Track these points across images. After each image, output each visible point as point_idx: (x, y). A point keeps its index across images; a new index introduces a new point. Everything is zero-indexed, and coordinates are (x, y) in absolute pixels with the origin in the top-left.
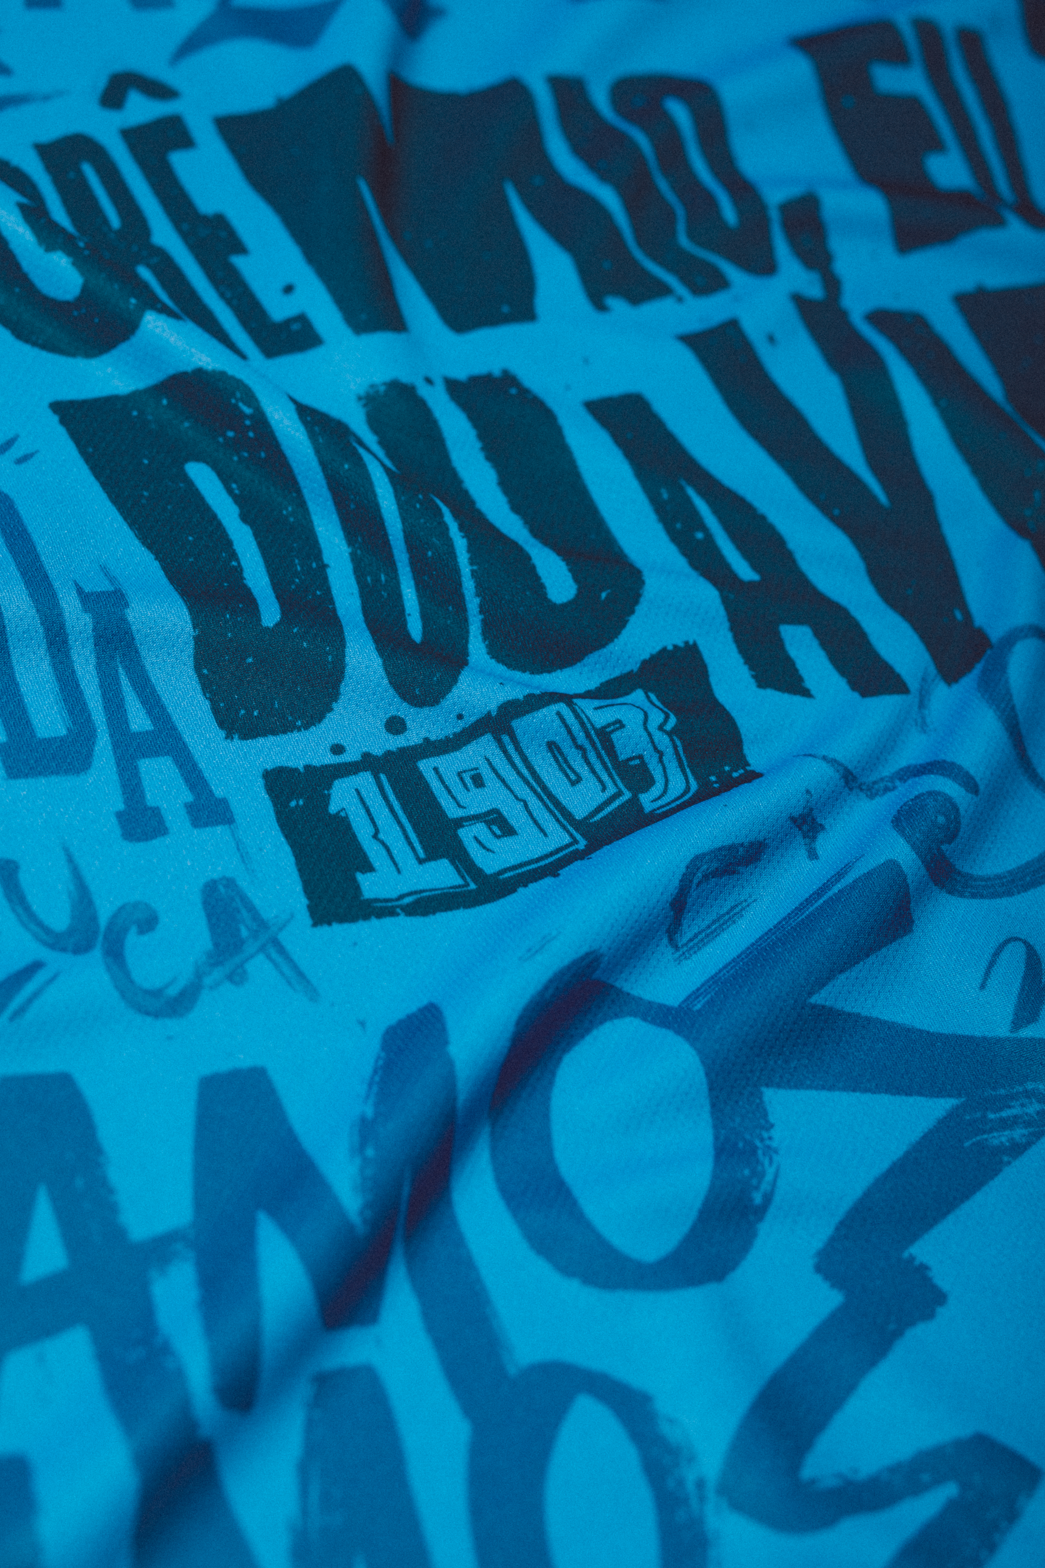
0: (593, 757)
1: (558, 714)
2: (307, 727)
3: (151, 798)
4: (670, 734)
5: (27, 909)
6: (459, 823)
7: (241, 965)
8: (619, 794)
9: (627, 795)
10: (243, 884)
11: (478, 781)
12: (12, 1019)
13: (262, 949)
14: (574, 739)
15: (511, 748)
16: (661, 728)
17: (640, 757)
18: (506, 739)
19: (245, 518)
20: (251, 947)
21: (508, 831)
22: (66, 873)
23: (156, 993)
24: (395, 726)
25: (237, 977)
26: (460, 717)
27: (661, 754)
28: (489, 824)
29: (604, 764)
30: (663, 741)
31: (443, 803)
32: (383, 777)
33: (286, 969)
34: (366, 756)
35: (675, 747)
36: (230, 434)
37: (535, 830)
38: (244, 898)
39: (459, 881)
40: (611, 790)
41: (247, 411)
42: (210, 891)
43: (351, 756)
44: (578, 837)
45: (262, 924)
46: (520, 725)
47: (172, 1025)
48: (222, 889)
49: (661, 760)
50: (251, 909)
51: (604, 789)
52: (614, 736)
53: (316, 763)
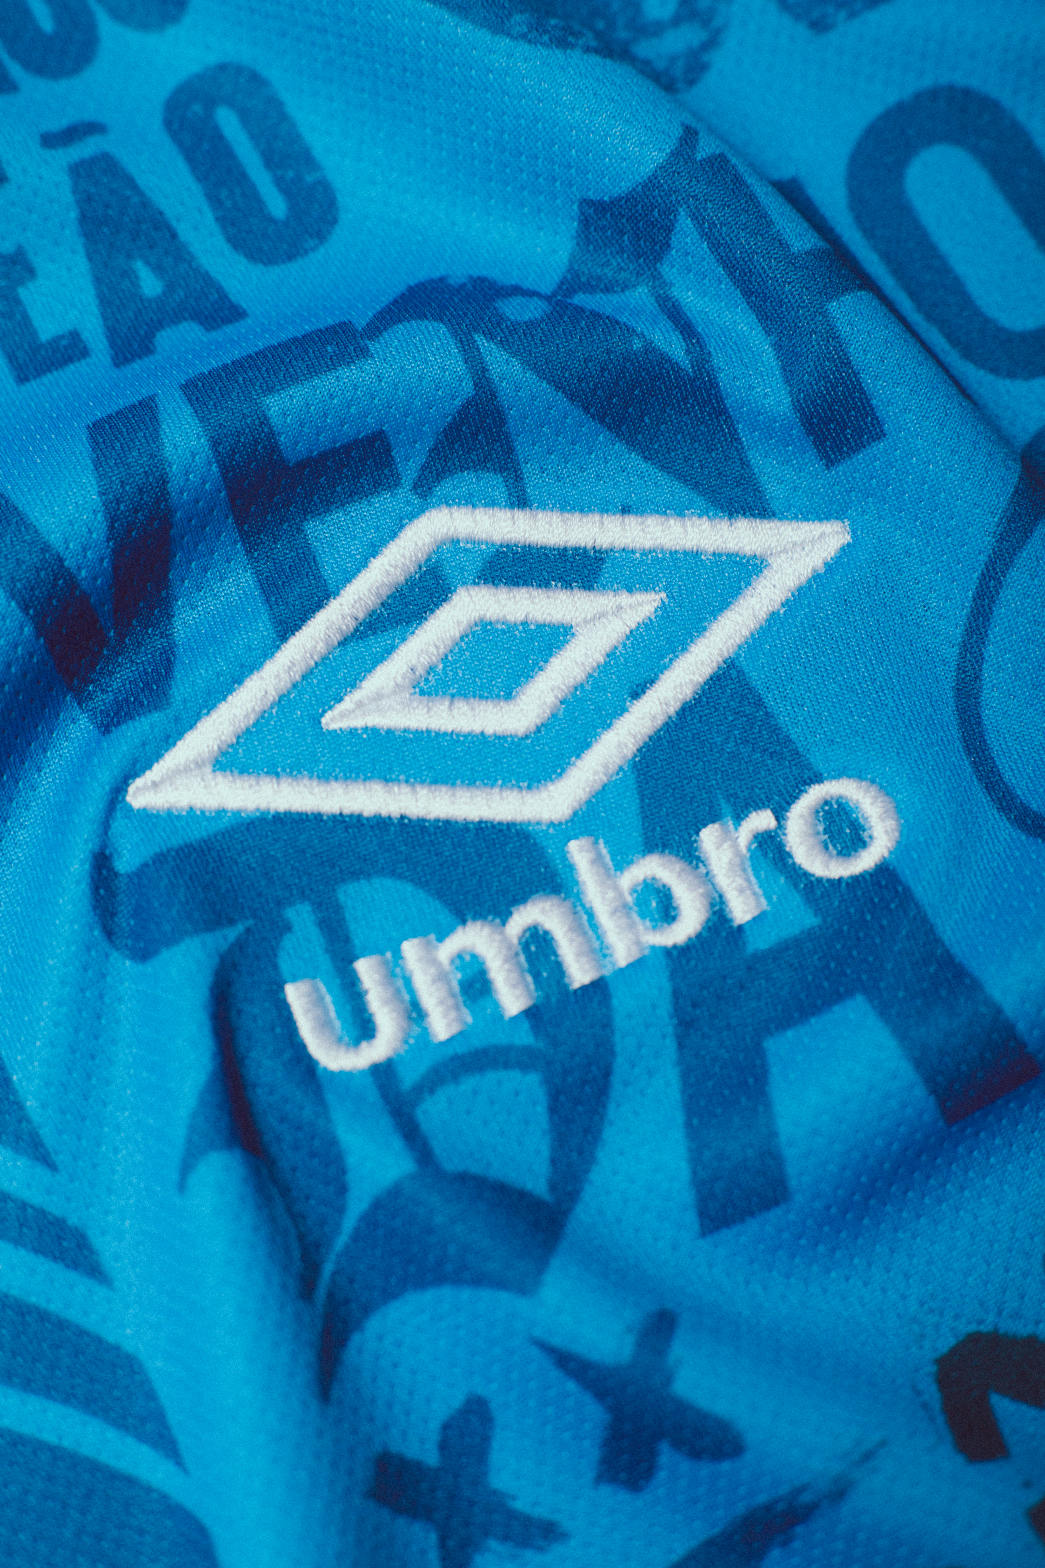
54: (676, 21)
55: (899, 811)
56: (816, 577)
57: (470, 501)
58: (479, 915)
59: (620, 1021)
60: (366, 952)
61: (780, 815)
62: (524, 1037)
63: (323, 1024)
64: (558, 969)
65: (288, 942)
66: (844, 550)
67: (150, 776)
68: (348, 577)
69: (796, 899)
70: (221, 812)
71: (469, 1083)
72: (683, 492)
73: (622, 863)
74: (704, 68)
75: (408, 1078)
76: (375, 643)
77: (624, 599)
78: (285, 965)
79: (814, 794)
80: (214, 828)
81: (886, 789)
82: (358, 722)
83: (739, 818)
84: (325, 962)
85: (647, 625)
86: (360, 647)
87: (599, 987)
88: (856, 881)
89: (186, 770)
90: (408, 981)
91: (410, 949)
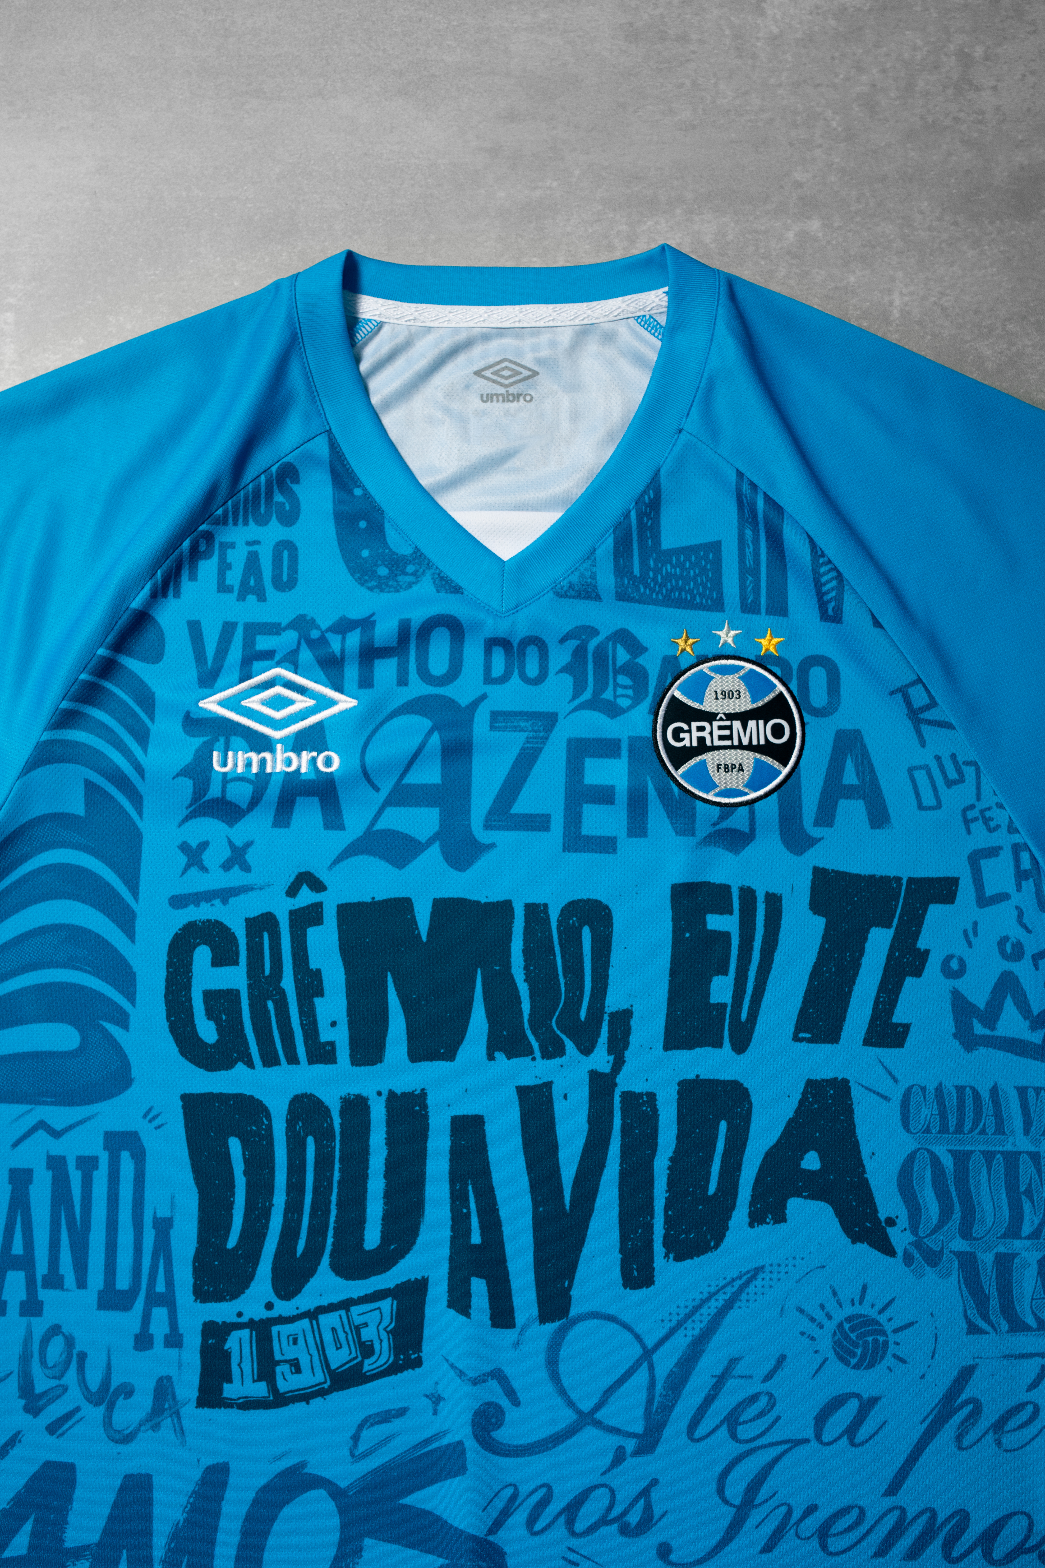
0: (350, 1337)
1: (340, 1316)
2: (231, 1300)
3: (152, 1330)
4: (388, 1333)
5: (84, 1379)
6: (278, 1363)
7: (159, 1423)
8: (356, 1358)
9: (360, 1358)
10: (175, 1379)
11: (295, 1342)
12: (58, 1437)
13: (171, 1416)
14: (344, 1328)
15: (315, 1327)
16: (385, 1329)
17: (371, 1341)
18: (314, 1322)
19: (245, 1173)
20: (167, 1413)
21: (298, 1370)
22: (105, 1359)
23: (120, 1432)
24: (269, 1306)
25: (155, 1428)
26: (297, 1308)
27: (381, 1341)
28: (291, 1365)
29: (354, 1341)
30: (384, 1336)
31: (275, 1349)
32: (254, 1333)
33: (178, 1429)
34: (251, 1320)
35: (389, 1338)
36: (254, 1128)
37: (310, 1371)
38: (173, 1389)
39: (267, 1395)
40: (353, 1355)
41: (266, 1122)
42: (160, 1380)
43: (244, 1319)
44: (328, 1381)
45: (176, 1403)
46: (322, 1318)
47: (121, 1447)
48: (165, 1381)
49: (381, 1344)
50: (174, 1395)
51: (351, 1353)
52: (362, 1330)
53: (228, 1321)
54: (412, 574)
55: (341, 763)
56: (346, 710)
57: (286, 669)
58: (255, 751)
59: (271, 782)
60: (232, 750)
61: (318, 755)
62: (253, 778)
63: (218, 761)
64: (265, 768)
65: (218, 743)
66: (355, 707)
67: (205, 701)
68: (257, 675)
69: (313, 772)
70: (215, 713)
71: (238, 783)
72: (328, 683)
73: (286, 751)
74: (411, 587)
75: (229, 777)
76: (257, 690)
77: (308, 699)
78: (215, 747)
79: (326, 753)
80: (208, 715)
81: (341, 758)
82: (248, 705)
83: (311, 751)
84: (223, 750)
85: (310, 707)
86: (253, 690)
87: (271, 774)
88: (326, 773)
89: (212, 702)
90: (237, 759)
91: (240, 753)
